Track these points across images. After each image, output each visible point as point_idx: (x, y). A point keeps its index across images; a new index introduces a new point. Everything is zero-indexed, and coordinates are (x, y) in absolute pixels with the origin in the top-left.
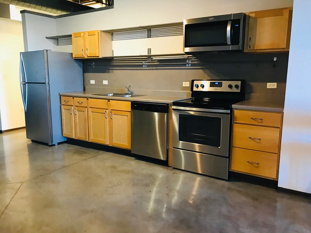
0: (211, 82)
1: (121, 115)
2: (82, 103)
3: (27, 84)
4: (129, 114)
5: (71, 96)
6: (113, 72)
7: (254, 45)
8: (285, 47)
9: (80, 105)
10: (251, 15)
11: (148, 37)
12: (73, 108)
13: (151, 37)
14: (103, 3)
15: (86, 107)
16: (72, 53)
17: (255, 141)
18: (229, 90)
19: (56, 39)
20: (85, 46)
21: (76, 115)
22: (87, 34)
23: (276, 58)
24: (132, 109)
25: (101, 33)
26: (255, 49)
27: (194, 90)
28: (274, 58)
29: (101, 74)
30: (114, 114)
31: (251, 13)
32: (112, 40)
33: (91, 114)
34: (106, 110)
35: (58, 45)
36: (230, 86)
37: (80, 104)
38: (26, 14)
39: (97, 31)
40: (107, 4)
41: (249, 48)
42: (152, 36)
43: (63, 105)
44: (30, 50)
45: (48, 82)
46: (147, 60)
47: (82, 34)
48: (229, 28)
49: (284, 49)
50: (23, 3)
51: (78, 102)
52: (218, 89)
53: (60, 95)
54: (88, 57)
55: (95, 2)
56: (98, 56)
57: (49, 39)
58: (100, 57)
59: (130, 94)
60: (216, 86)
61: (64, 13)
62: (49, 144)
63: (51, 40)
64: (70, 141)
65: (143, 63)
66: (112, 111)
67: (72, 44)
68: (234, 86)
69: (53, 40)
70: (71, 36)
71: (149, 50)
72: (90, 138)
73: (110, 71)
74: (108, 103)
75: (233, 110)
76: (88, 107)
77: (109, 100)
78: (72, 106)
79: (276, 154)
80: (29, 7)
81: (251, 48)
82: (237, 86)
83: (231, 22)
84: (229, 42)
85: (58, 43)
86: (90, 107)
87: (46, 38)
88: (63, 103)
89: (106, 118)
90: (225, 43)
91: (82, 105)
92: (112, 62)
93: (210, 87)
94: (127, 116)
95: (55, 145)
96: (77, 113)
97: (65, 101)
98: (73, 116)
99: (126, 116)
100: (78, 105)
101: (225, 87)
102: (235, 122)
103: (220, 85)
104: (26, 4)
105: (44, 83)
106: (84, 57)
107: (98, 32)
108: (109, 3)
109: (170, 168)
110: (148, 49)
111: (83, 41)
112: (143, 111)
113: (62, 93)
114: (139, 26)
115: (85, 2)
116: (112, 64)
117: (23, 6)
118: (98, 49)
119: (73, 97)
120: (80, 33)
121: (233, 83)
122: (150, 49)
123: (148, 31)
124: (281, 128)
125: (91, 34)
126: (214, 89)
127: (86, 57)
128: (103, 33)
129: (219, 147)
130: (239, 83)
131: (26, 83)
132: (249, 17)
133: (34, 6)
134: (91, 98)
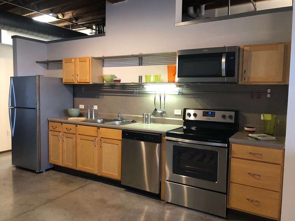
0: (203, 112)
1: (111, 144)
2: (71, 129)
3: (15, 109)
4: (120, 143)
5: (60, 122)
6: (103, 98)
7: (249, 78)
8: (282, 81)
9: (68, 132)
10: (245, 48)
11: (139, 65)
12: (61, 134)
13: (142, 65)
14: (93, 29)
15: (75, 134)
16: (62, 79)
17: (254, 178)
18: (222, 120)
19: (47, 64)
20: (75, 72)
21: (64, 141)
22: (78, 60)
23: (270, 90)
24: (123, 137)
25: (92, 60)
26: (250, 81)
27: (186, 119)
28: (268, 90)
29: (91, 99)
30: (103, 142)
31: (245, 46)
32: (103, 66)
33: (79, 141)
34: (96, 138)
35: (48, 69)
36: (224, 117)
37: (68, 130)
38: (17, 39)
39: (89, 57)
40: (97, 30)
41: (243, 80)
42: (144, 64)
43: (51, 131)
44: (19, 75)
45: (39, 108)
46: (138, 87)
47: (73, 60)
48: (224, 60)
49: (280, 82)
50: (15, 29)
51: (67, 129)
52: (211, 119)
53: (49, 121)
54: (78, 82)
55: (85, 28)
56: (89, 83)
57: (40, 64)
58: (91, 83)
59: (120, 120)
60: (209, 115)
61: (55, 39)
62: (36, 171)
63: (42, 64)
64: (56, 168)
65: (133, 89)
66: (101, 139)
67: (62, 69)
68: (227, 116)
69: (43, 64)
70: (62, 61)
71: (140, 78)
72: (78, 166)
73: (100, 96)
74: (97, 131)
75: (230, 143)
76: (76, 134)
77: (99, 127)
78: (60, 132)
79: (278, 192)
80: (20, 32)
81: (246, 80)
82: (230, 117)
83: (226, 54)
84: (224, 73)
85: (48, 67)
86: (79, 134)
87: (37, 62)
88: (51, 128)
89: (95, 146)
90: (220, 74)
91: (71, 131)
92: (102, 88)
93: (203, 116)
94: (118, 145)
95: (42, 172)
96: (65, 140)
97: (52, 126)
98: (61, 142)
99: (116, 144)
100: (66, 131)
101: (218, 117)
102: (232, 156)
103: (213, 115)
104: (18, 29)
105: (34, 109)
106: (74, 83)
107: (90, 59)
108: (99, 29)
109: (163, 202)
110: (139, 76)
111: (74, 66)
112: (134, 141)
113: (51, 119)
114: (131, 54)
115: (75, 27)
116: (102, 90)
117: (15, 31)
118: (89, 75)
119: (62, 123)
120: (71, 59)
121: (227, 114)
122: (142, 76)
123: (139, 60)
124: (282, 165)
125: (83, 60)
126: (207, 119)
127: (76, 83)
128: (94, 60)
129: (216, 182)
130: (233, 114)
131: (15, 107)
132: (244, 50)
133: (26, 31)
134: (80, 125)
